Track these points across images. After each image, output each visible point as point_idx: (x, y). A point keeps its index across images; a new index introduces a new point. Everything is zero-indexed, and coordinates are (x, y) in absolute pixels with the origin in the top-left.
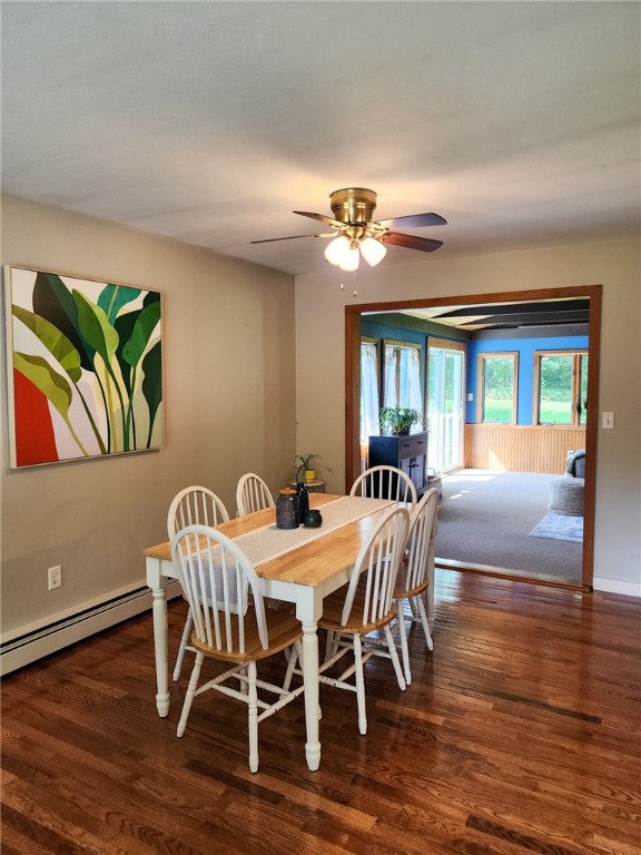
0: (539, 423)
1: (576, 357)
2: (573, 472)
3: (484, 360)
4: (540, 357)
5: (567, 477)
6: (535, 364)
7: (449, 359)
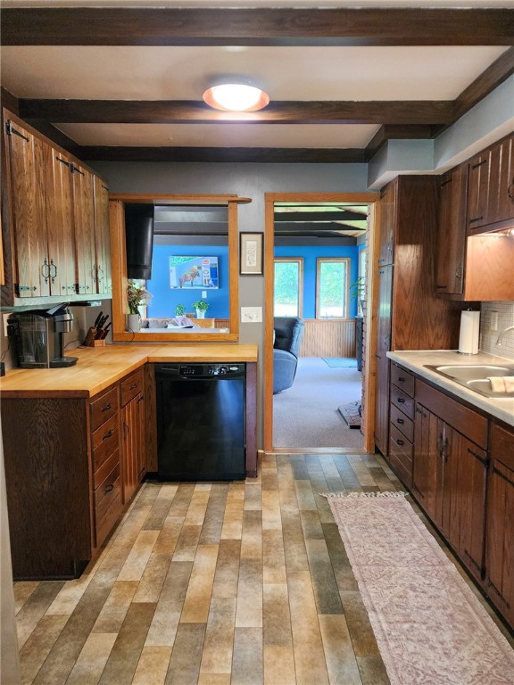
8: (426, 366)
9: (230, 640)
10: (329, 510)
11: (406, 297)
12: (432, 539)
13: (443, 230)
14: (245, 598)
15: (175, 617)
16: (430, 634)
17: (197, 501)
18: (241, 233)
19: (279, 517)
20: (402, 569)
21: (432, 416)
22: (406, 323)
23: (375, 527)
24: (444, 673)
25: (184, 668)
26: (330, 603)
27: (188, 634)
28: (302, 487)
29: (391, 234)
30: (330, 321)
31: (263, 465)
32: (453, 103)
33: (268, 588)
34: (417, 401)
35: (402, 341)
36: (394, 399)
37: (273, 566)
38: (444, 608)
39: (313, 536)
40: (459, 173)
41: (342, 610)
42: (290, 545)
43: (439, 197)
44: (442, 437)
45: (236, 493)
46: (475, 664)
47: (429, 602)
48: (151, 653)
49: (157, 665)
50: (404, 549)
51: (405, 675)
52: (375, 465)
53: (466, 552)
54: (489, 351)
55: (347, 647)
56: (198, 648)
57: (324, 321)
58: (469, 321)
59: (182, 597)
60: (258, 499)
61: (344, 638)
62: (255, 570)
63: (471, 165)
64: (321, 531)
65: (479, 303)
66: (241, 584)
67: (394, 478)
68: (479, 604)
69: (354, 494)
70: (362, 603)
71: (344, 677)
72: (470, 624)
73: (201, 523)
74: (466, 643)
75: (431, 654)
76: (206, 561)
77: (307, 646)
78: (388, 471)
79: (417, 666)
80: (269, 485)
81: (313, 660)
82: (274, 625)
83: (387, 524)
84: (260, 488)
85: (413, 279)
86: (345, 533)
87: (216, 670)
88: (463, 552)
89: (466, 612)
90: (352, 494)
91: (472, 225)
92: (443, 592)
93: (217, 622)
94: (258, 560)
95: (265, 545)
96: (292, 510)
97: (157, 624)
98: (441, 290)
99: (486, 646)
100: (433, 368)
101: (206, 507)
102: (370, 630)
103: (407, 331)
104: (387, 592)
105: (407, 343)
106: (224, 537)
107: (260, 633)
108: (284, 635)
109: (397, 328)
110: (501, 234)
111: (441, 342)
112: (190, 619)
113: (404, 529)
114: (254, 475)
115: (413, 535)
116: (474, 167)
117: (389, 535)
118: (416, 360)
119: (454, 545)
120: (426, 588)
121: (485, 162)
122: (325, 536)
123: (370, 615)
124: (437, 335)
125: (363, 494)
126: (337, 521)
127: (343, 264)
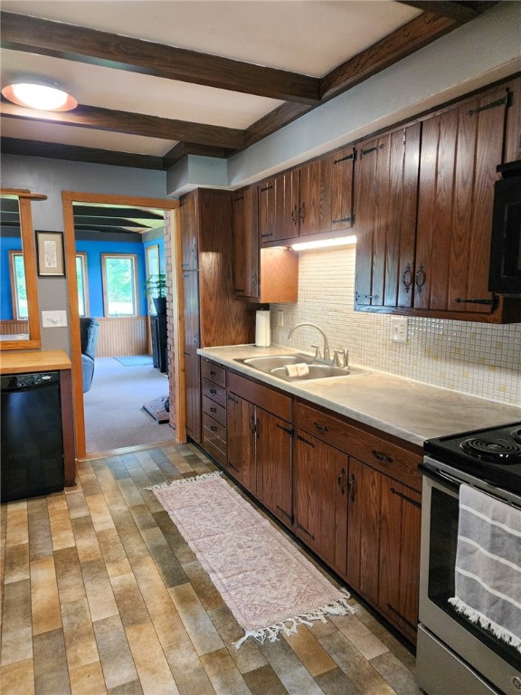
8: (235, 360)
9: (91, 634)
10: (156, 501)
11: (211, 299)
12: (248, 505)
13: (238, 242)
14: (95, 595)
15: (26, 632)
16: (260, 577)
17: (14, 522)
18: (37, 232)
19: (109, 517)
20: (229, 534)
21: (244, 401)
22: (212, 322)
23: (200, 506)
24: (275, 601)
25: (52, 671)
26: (175, 577)
27: (46, 642)
28: (124, 485)
29: (195, 242)
30: (120, 319)
31: (79, 472)
32: (245, 132)
33: (116, 580)
34: (229, 391)
35: (209, 339)
36: (206, 391)
37: (115, 561)
38: (266, 555)
39: (147, 526)
40: (250, 194)
41: (187, 580)
42: (127, 539)
43: (233, 210)
44: (253, 418)
45: (57, 504)
46: (294, 588)
47: (253, 553)
48: (10, 671)
49: (21, 677)
50: (228, 518)
51: (247, 612)
52: (190, 453)
53: (278, 507)
54: (278, 343)
55: (198, 607)
56: (60, 650)
57: (113, 319)
58: (262, 319)
59: (28, 613)
60: (84, 504)
61: (194, 600)
62: (98, 570)
63: (260, 188)
64: (153, 520)
65: (270, 304)
66: (88, 585)
67: (208, 461)
68: (290, 545)
69: (176, 483)
70: (203, 569)
71: (201, 629)
72: (286, 560)
73: (27, 541)
74: (286, 575)
75: (263, 591)
76: (43, 576)
77: (164, 617)
78: (202, 456)
79: (254, 603)
80: (91, 490)
81: (172, 625)
82: (129, 609)
83: (210, 501)
84: (82, 495)
85: (216, 283)
86: (175, 516)
87: (84, 662)
88: (275, 508)
89: (282, 553)
90: (174, 482)
91: (264, 239)
92: (263, 543)
93: (73, 624)
94: (99, 560)
95: (102, 545)
96: (121, 508)
97: (8, 644)
98: (240, 293)
99: (300, 573)
100: (242, 361)
101: (27, 524)
102: (214, 587)
103: (213, 330)
104: (220, 555)
105: (213, 341)
106: (56, 548)
107: (118, 619)
108: (140, 614)
109: (205, 327)
110: (285, 248)
111: (240, 338)
112: (43, 629)
113: (224, 502)
114: (72, 484)
115: (233, 505)
116: (263, 190)
117: (213, 510)
118: (225, 355)
119: (267, 504)
120: (250, 543)
121: (271, 187)
122: (158, 524)
123: (211, 576)
124: (237, 332)
125: (184, 480)
126: (166, 509)
127: (129, 261)
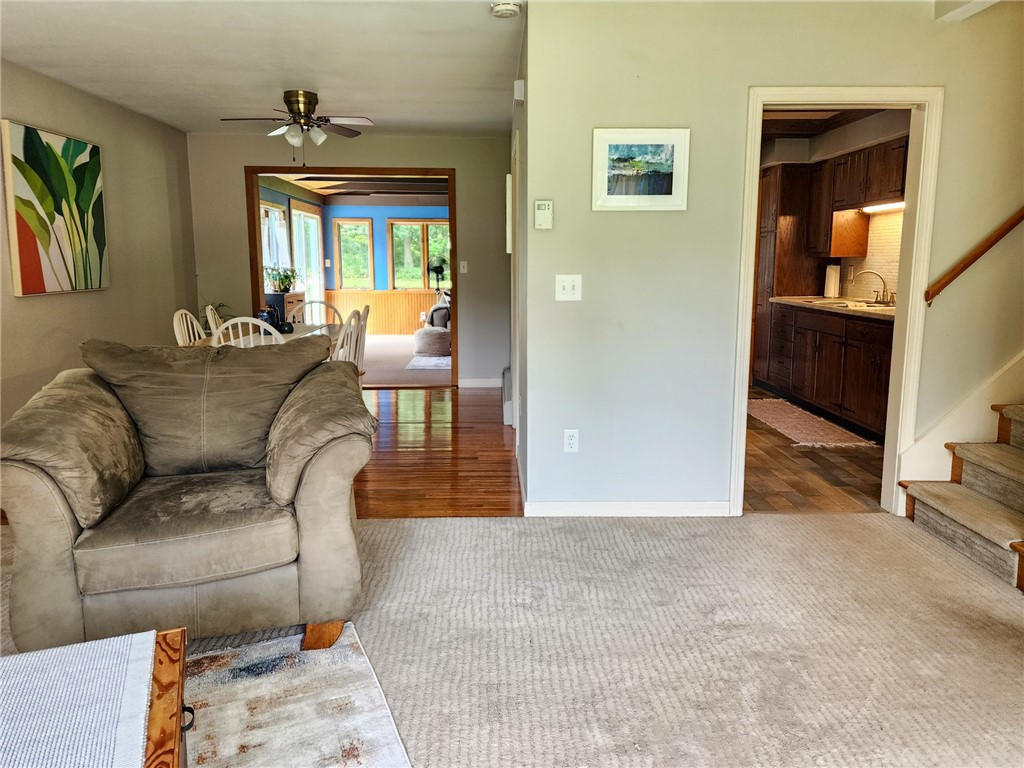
0: (394, 288)
1: (423, 226)
2: (432, 323)
3: (339, 226)
4: (392, 225)
5: (427, 327)
6: (388, 230)
7: (307, 222)
8: (804, 301)
11: (785, 256)
21: (809, 331)
22: (785, 275)
29: (774, 207)
35: (781, 289)
40: (827, 166)
43: (812, 180)
53: (831, 403)
58: (833, 275)
63: (838, 162)
65: (840, 258)
67: (773, 395)
91: (837, 204)
98: (812, 250)
100: (810, 302)
103: (785, 282)
105: (785, 291)
109: (778, 278)
110: (856, 211)
111: (810, 291)
121: (845, 163)
124: (808, 284)
